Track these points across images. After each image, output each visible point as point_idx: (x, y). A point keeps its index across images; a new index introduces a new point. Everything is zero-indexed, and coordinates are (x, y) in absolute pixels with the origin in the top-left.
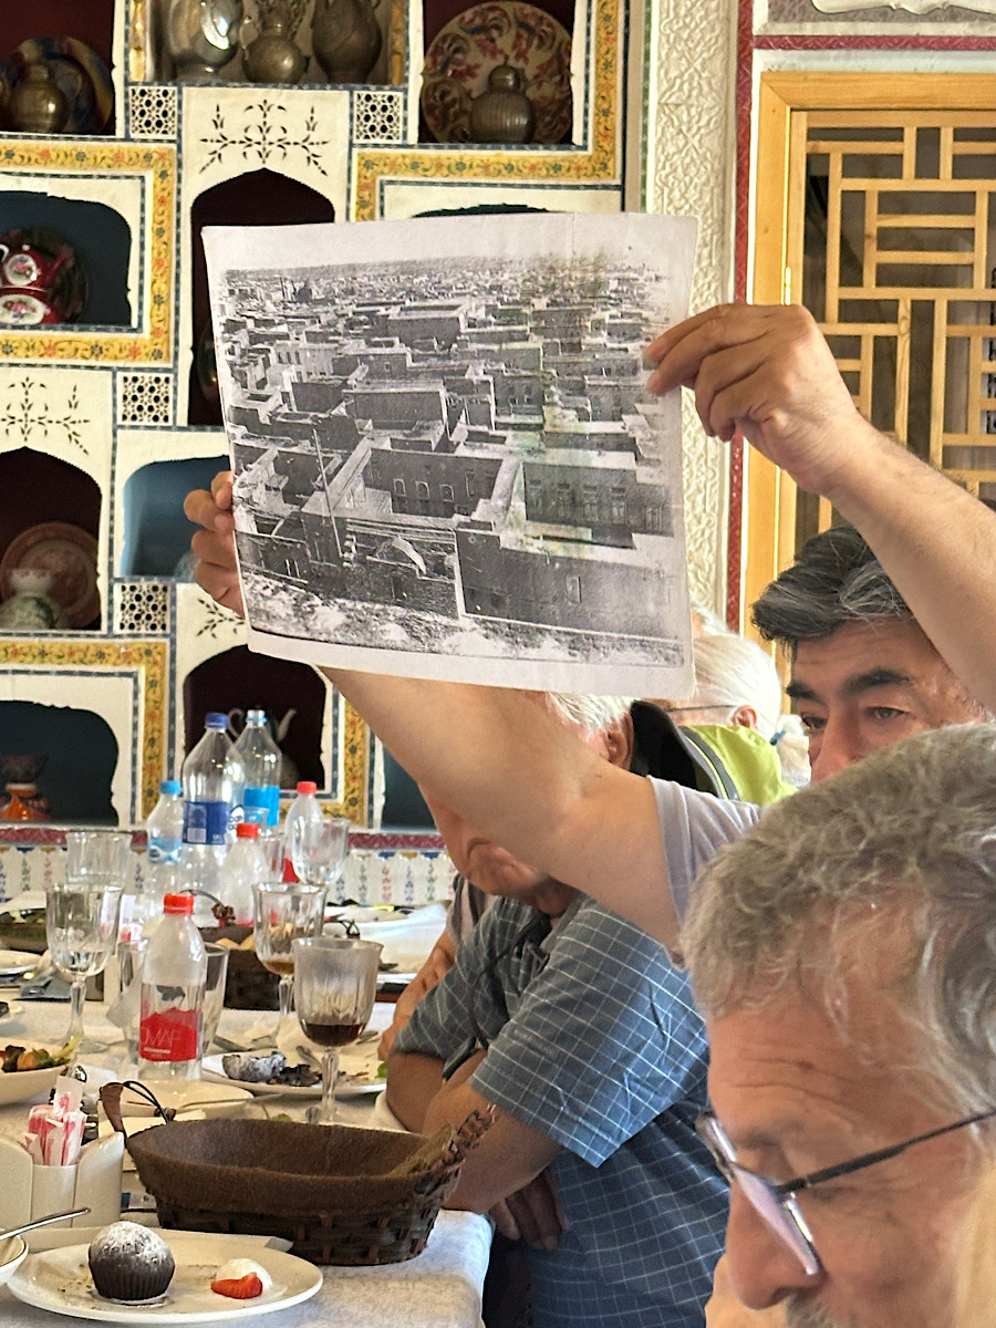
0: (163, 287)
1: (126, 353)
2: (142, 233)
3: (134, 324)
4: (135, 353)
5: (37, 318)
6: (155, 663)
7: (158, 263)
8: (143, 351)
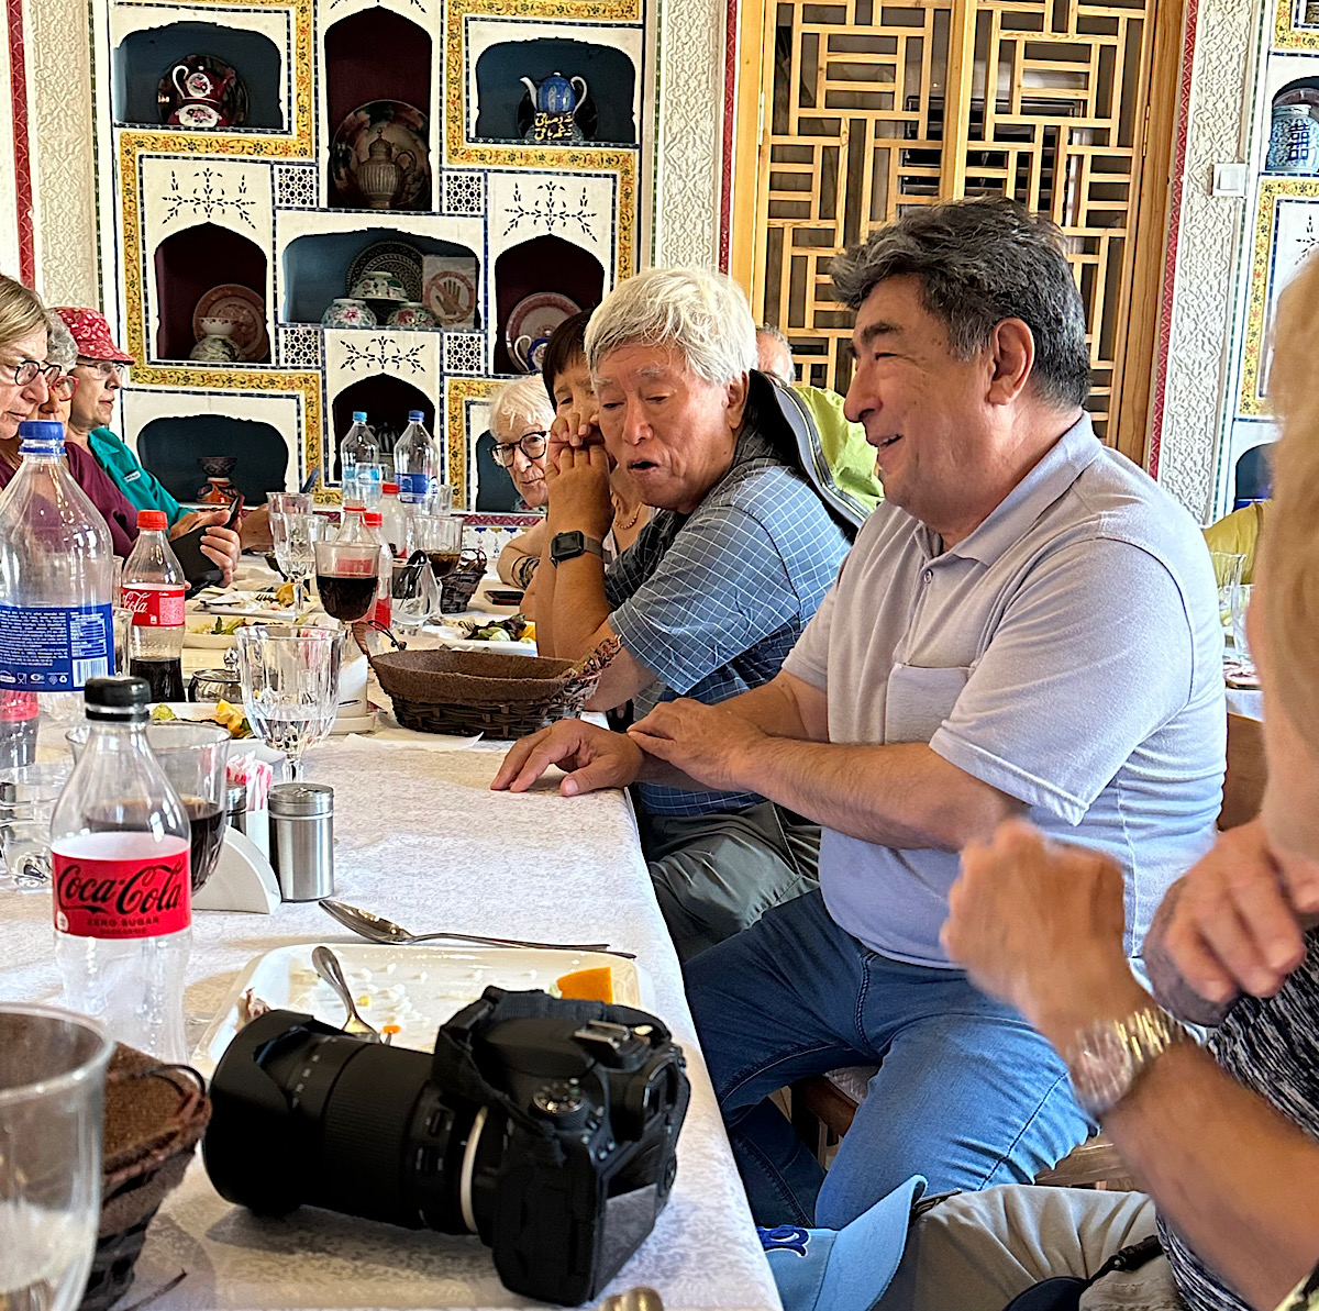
0: (306, 99)
1: (280, 150)
2: (289, 56)
3: (286, 128)
4: (286, 151)
5: (212, 123)
6: (312, 389)
7: (301, 81)
8: (293, 149)
